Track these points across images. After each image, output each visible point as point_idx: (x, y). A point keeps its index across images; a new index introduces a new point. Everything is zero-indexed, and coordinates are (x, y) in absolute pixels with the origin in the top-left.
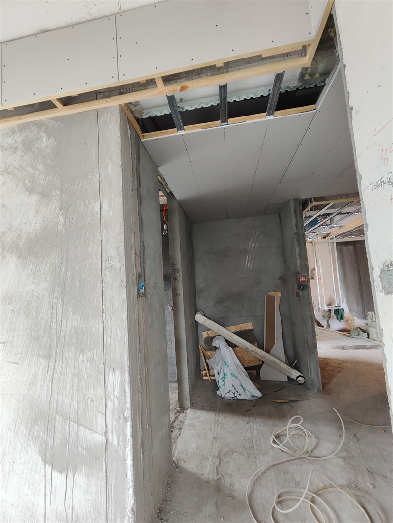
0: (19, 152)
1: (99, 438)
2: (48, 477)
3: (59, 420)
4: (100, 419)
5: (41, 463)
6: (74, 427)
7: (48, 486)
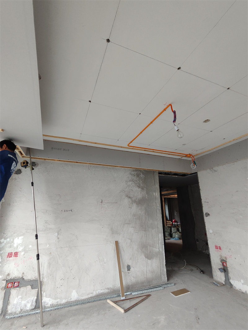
1: (158, 250)
2: (147, 261)
3: (149, 247)
4: (158, 245)
5: (145, 258)
6: (152, 248)
7: (147, 264)
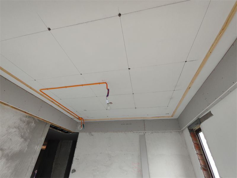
0: (25, 124)
